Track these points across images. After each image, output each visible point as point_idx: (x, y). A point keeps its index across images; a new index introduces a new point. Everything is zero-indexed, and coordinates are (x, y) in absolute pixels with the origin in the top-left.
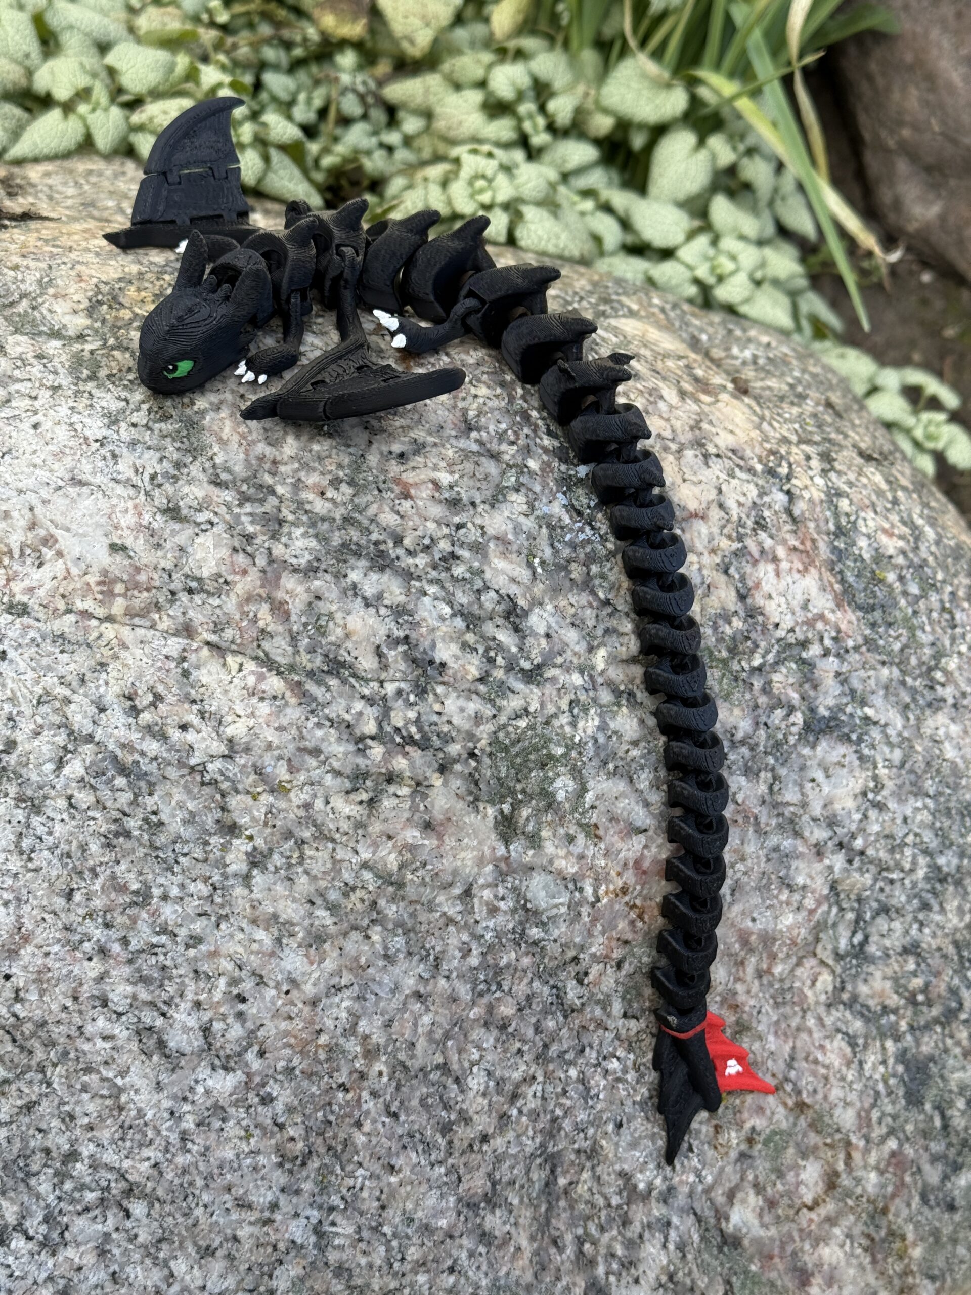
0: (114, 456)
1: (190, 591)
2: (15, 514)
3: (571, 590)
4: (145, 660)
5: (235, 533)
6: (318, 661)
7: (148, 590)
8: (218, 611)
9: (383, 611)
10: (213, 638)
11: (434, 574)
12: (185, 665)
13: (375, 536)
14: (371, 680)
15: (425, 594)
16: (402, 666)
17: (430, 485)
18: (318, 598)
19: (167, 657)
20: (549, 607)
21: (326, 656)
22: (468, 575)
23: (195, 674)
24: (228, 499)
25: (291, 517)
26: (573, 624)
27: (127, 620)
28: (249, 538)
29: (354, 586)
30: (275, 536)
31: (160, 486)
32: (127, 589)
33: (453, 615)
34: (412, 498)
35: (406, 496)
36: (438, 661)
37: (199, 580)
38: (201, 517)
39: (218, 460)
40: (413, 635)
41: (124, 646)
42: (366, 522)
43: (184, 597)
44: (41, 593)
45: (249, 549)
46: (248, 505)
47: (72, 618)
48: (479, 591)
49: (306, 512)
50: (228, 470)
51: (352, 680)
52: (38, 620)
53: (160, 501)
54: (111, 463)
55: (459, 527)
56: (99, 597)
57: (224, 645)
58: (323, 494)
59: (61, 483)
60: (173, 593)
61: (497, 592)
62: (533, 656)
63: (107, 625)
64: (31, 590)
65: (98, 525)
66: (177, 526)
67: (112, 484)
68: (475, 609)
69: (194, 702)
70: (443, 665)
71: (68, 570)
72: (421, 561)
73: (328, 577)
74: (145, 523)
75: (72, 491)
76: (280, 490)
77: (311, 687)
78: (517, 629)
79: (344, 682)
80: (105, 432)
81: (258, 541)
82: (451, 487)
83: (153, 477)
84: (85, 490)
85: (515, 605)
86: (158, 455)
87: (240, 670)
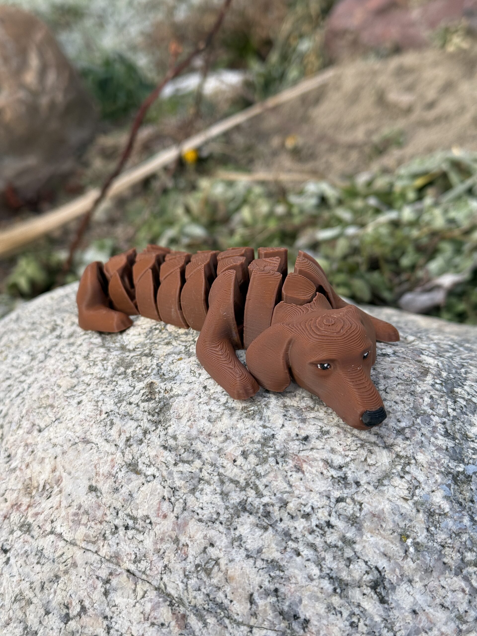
0: (112, 424)
1: (127, 528)
2: (47, 461)
3: (442, 573)
4: (83, 577)
5: (166, 485)
6: (200, 599)
7: (101, 523)
8: (140, 546)
9: (259, 563)
10: (132, 568)
11: (310, 538)
12: (108, 586)
13: (265, 500)
14: (242, 624)
15: (299, 554)
16: (271, 615)
17: (321, 464)
18: (212, 545)
19: (98, 578)
20: (419, 585)
21: (208, 595)
22: (340, 543)
23: (112, 596)
24: (169, 459)
25: (207, 477)
26: (443, 606)
27: (83, 545)
28: (174, 490)
29: (240, 538)
30: (193, 491)
31: (130, 446)
32: (89, 521)
33: (321, 577)
34: (303, 472)
35: (299, 469)
36: (302, 617)
37: (134, 519)
38: (150, 471)
39: (170, 431)
40: (283, 590)
41: (75, 565)
42: (261, 487)
43: (121, 531)
44: (41, 517)
45: (173, 499)
46: (180, 464)
47: (52, 537)
48: (349, 560)
49: (219, 474)
50: (175, 438)
51: (227, 621)
52: (33, 537)
53: (128, 457)
54: (108, 428)
55: (339, 500)
56: (71, 524)
57: (137, 573)
58: (235, 461)
59: (77, 440)
60: (116, 528)
61: (366, 562)
62: (396, 628)
63: (71, 547)
64: (37, 514)
65: (87, 471)
66: (133, 476)
67: (104, 443)
68: (344, 575)
69: (106, 617)
70: (307, 621)
71: (60, 502)
72: (301, 524)
73: (222, 528)
74: (114, 472)
75: (80, 446)
76: (205, 455)
77: (193, 621)
78: (382, 601)
79: (220, 622)
80: (113, 407)
81: (180, 493)
82: (340, 468)
83: (128, 440)
84: (89, 446)
85: (383, 579)
86: (136, 424)
87: (143, 597)
